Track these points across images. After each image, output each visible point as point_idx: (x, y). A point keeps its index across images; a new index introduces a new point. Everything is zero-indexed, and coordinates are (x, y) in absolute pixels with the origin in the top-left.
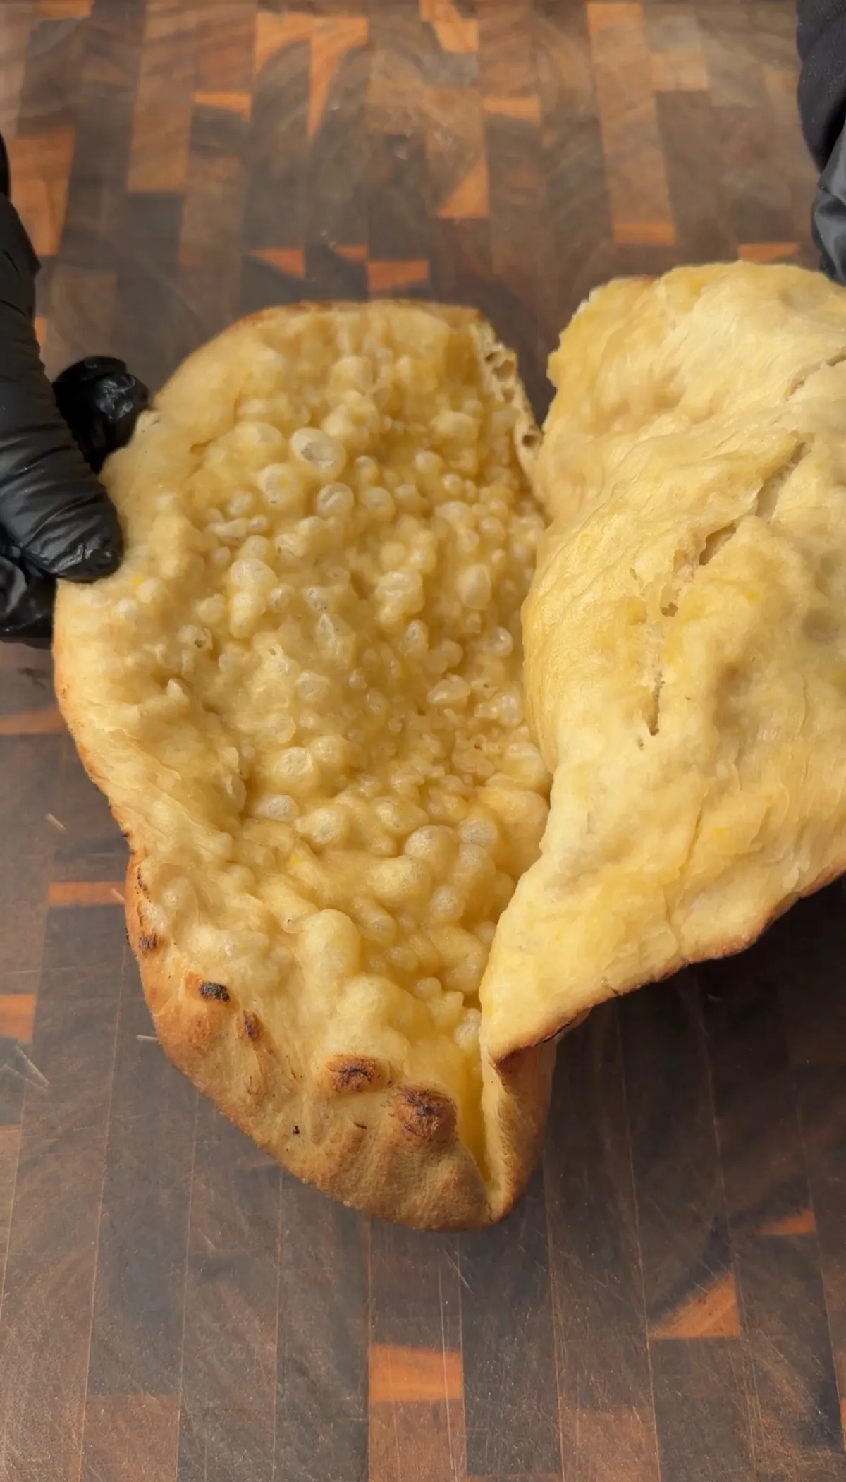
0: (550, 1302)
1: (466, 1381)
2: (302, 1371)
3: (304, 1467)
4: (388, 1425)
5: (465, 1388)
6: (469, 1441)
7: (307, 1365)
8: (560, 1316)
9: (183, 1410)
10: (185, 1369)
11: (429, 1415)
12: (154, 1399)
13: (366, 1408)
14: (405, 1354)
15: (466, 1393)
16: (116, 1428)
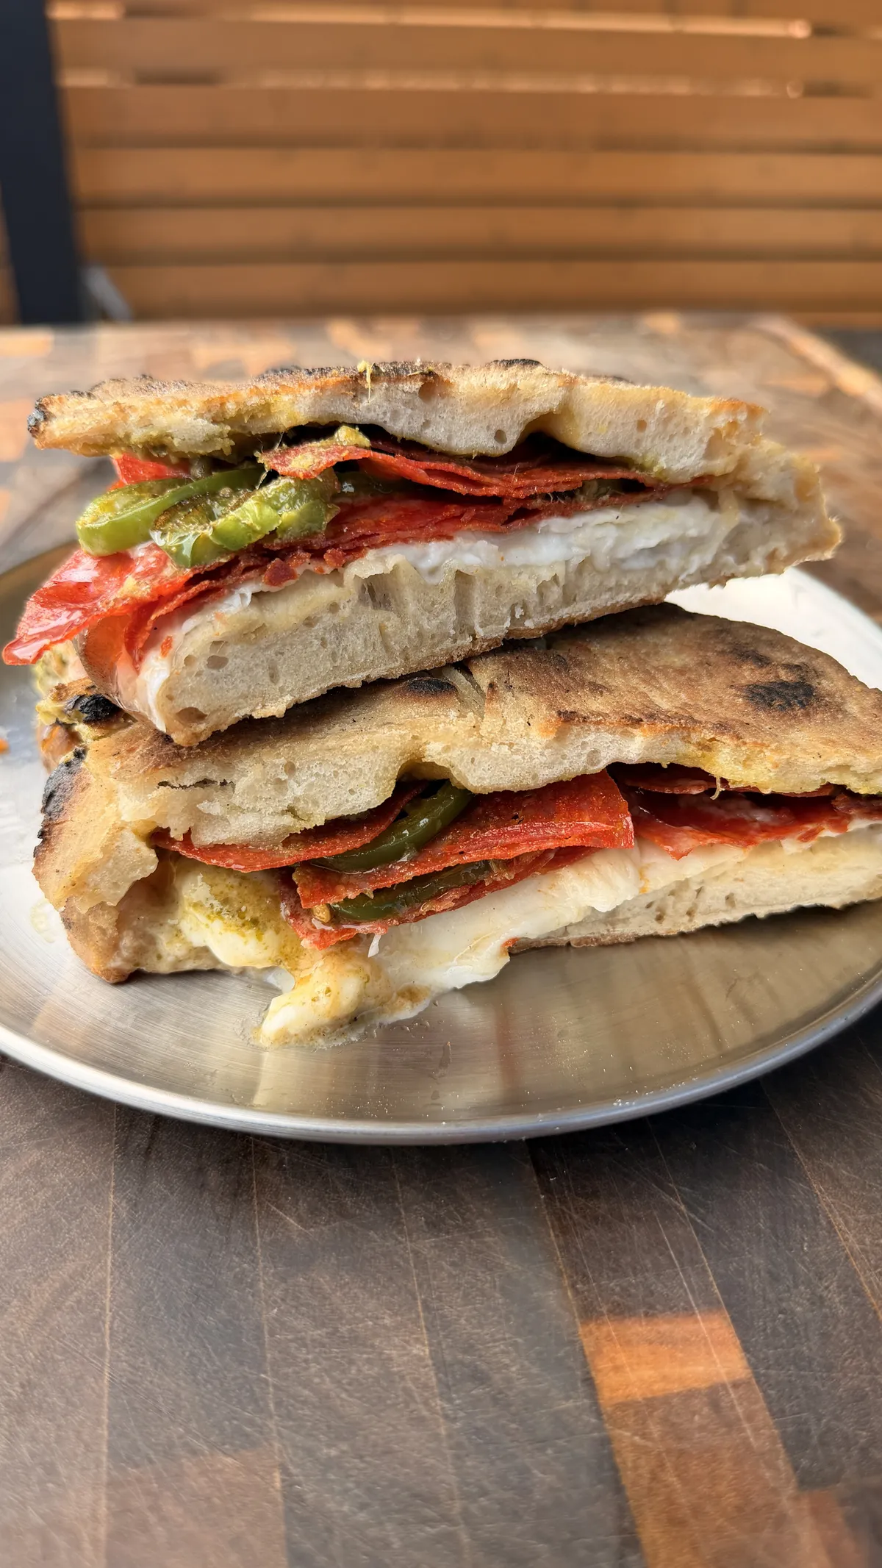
0: (829, 1222)
1: (746, 1350)
2: (479, 1377)
3: (519, 1528)
4: (644, 1436)
5: (749, 1360)
6: (785, 1438)
7: (484, 1367)
8: (851, 1239)
9: (285, 1470)
10: (279, 1404)
11: (706, 1410)
12: (229, 1460)
13: (599, 1414)
14: (638, 1328)
15: (754, 1366)
16: (163, 1519)
